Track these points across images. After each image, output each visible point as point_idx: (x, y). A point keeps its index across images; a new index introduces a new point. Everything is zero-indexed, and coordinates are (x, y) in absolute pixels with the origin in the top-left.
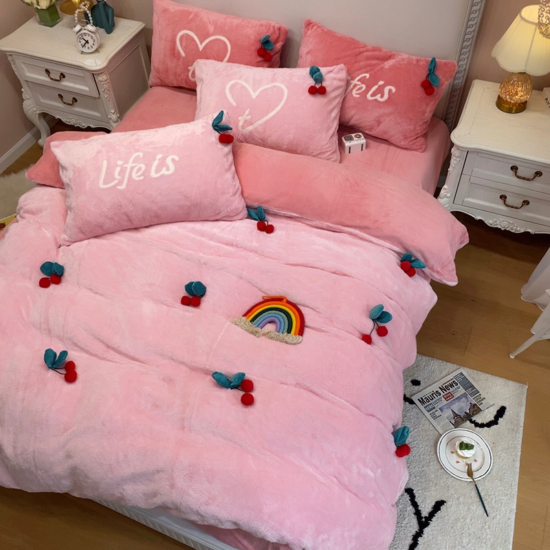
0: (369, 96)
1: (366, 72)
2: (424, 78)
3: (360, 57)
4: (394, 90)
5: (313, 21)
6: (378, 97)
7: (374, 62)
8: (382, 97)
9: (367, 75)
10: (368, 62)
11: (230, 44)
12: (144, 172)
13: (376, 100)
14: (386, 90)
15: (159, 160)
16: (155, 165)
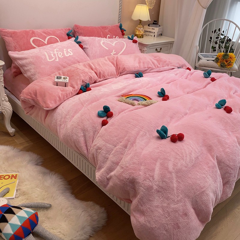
12: (62, 55)
15: (65, 50)
16: (65, 52)
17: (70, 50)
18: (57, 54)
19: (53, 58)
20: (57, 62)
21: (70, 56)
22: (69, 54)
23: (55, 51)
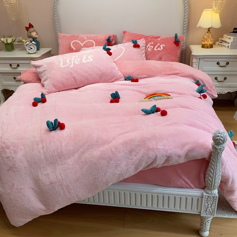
0: (155, 49)
1: (152, 42)
2: (174, 41)
3: (148, 38)
4: (164, 46)
5: (126, 31)
6: (159, 49)
7: (153, 39)
8: (160, 48)
9: (153, 43)
10: (151, 39)
11: (95, 42)
12: (80, 61)
13: (158, 50)
14: (161, 46)
15: (85, 57)
16: (84, 59)
17: (91, 57)
18: (74, 60)
19: (67, 64)
20: (71, 67)
21: (88, 62)
22: (88, 61)
23: (73, 58)
